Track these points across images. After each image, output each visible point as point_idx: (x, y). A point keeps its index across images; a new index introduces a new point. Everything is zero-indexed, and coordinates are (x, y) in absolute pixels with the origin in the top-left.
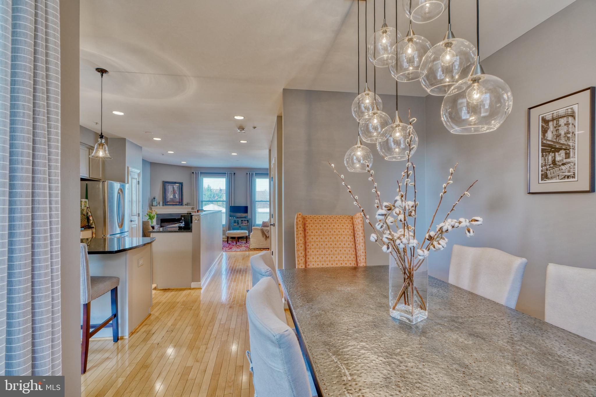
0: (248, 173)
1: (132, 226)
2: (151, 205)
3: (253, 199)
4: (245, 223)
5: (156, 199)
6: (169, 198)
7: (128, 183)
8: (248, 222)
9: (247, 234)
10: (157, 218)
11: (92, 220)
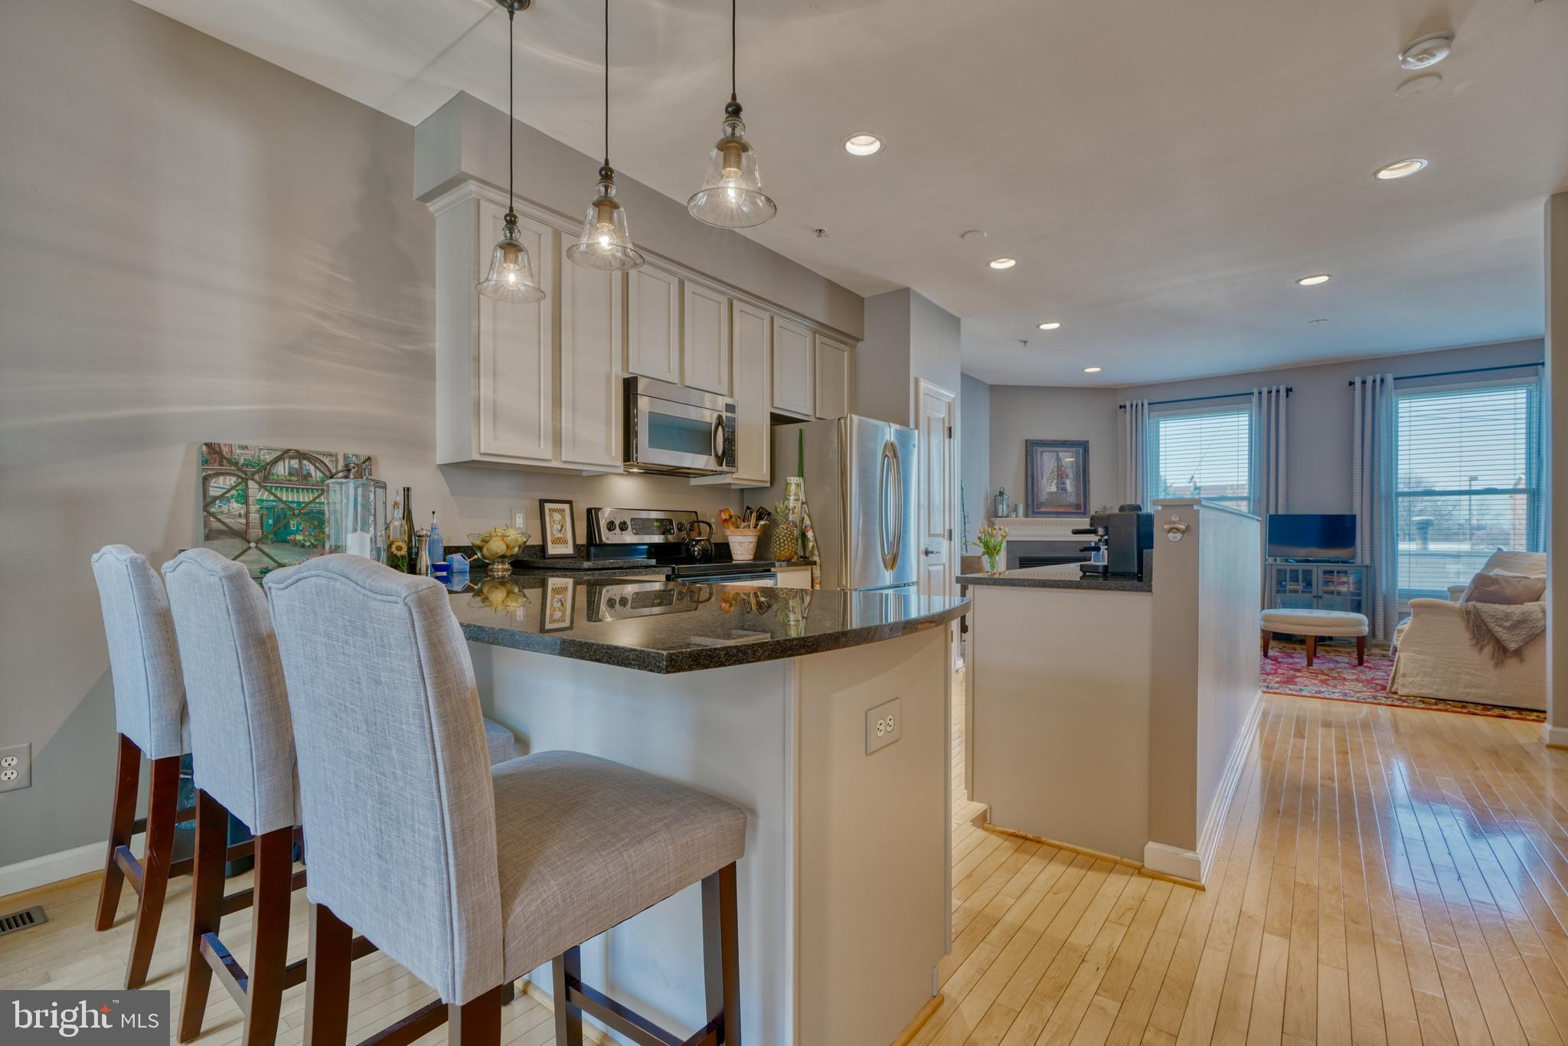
0: (1358, 381)
1: (931, 568)
2: (993, 514)
3: (1383, 484)
4: (1345, 584)
5: (1005, 497)
6: (1045, 493)
7: (917, 427)
9: (1365, 630)
10: (1009, 552)
11: (812, 539)
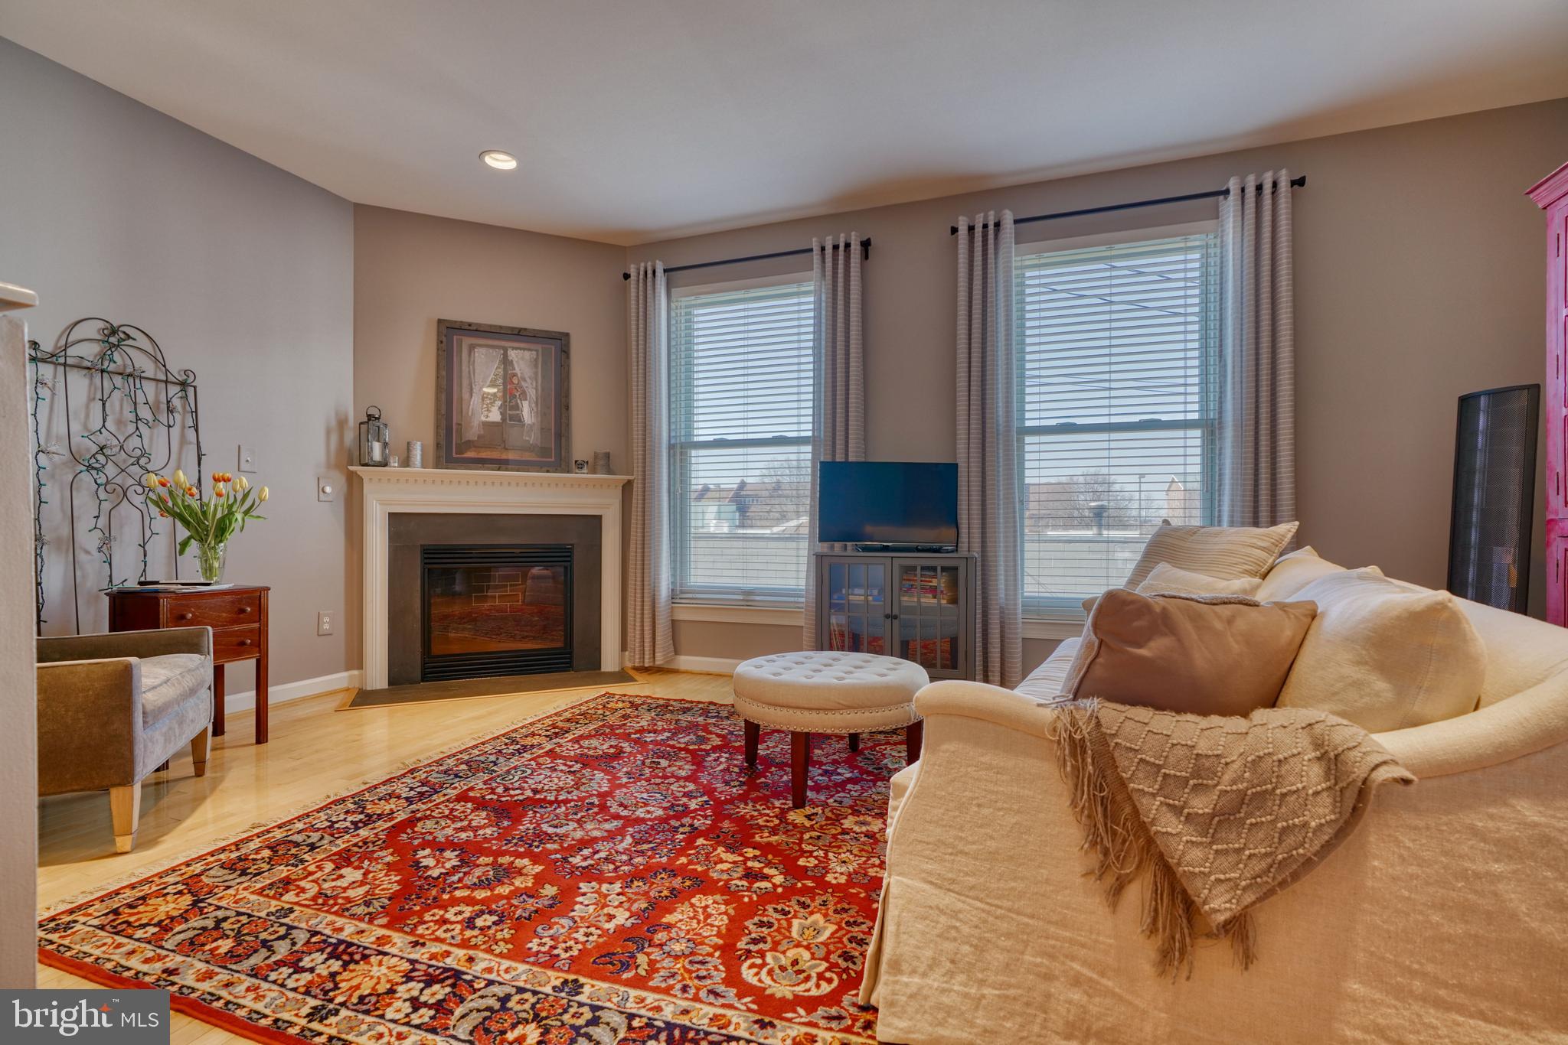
0: (964, 226)
2: (355, 459)
3: (1001, 412)
4: (934, 591)
5: (386, 425)
6: (475, 423)
8: (954, 584)
